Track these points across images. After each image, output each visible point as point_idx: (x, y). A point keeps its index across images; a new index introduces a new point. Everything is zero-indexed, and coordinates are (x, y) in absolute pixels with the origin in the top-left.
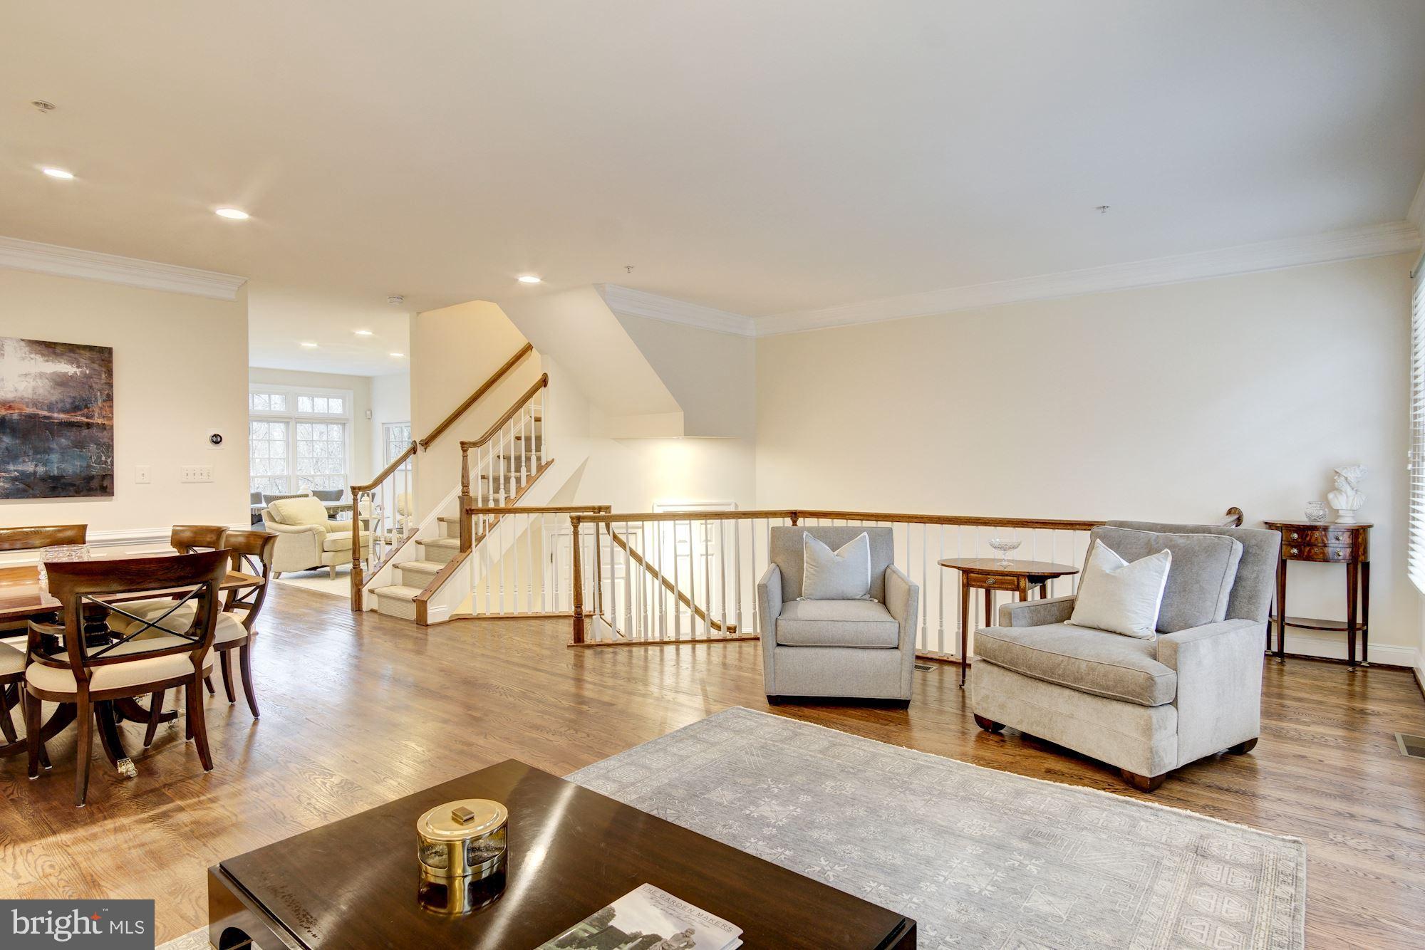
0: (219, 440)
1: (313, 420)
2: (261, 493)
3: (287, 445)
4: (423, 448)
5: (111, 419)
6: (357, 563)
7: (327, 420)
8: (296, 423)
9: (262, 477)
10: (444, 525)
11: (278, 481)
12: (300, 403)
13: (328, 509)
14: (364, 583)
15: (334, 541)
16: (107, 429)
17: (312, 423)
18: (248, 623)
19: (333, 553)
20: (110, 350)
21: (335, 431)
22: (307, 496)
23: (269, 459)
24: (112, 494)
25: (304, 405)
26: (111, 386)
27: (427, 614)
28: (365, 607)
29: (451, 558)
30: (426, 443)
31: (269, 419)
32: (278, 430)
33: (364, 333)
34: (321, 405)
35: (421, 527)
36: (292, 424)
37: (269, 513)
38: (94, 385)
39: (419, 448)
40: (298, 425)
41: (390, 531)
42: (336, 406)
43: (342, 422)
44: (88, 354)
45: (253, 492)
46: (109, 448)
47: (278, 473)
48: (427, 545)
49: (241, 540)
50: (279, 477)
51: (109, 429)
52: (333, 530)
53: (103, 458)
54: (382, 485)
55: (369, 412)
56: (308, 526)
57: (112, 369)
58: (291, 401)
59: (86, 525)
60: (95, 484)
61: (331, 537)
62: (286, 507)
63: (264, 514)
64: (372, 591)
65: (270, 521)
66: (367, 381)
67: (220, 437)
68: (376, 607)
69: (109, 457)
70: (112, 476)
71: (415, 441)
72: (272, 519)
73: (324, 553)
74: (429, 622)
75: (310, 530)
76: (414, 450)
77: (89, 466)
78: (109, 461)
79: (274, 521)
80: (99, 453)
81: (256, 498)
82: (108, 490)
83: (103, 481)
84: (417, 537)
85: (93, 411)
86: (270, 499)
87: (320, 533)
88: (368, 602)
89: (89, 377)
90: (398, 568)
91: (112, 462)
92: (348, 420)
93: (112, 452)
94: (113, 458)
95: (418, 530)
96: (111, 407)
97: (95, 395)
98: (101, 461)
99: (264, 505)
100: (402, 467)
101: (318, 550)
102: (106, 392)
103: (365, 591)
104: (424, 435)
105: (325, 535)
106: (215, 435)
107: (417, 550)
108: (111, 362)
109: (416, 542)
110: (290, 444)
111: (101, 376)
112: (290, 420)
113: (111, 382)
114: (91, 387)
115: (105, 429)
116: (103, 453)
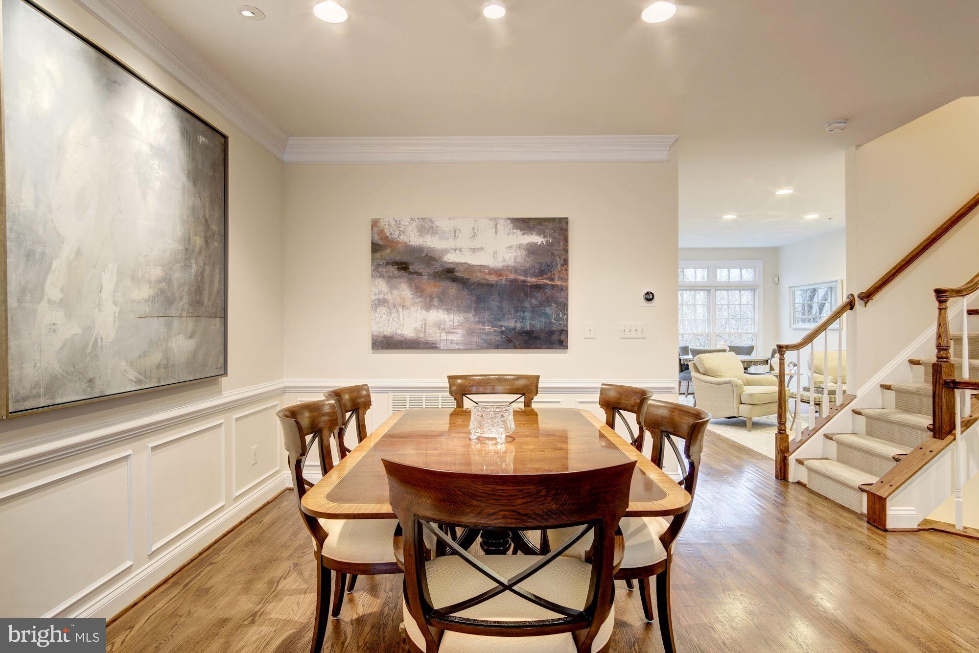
0: (651, 297)
1: (730, 287)
2: (688, 348)
3: (709, 309)
4: (862, 302)
5: (567, 280)
6: (783, 428)
7: (740, 287)
8: (716, 290)
9: (689, 334)
10: (891, 394)
11: (699, 337)
12: (718, 275)
13: (743, 362)
14: (791, 449)
15: (751, 395)
16: (564, 289)
17: (728, 290)
18: (668, 538)
19: (750, 406)
20: (566, 220)
21: (747, 296)
22: (725, 351)
23: (694, 320)
24: (566, 347)
25: (722, 275)
26: (566, 251)
27: (885, 515)
28: (792, 478)
29: (917, 444)
30: (867, 297)
31: (694, 288)
32: (701, 296)
33: (784, 192)
34: (735, 275)
35: (860, 393)
36: (712, 291)
37: (695, 365)
38: (555, 252)
39: (858, 303)
40: (718, 292)
41: (807, 389)
42: (747, 275)
43: (752, 288)
44: (551, 225)
45: (683, 345)
46: (564, 307)
47: (700, 331)
48: (869, 417)
49: (664, 412)
50: (701, 335)
51: (566, 290)
52: (749, 383)
53: (561, 316)
54: (812, 345)
55: (776, 279)
56: (727, 379)
57: (567, 237)
58: (713, 274)
59: (539, 376)
60: (555, 337)
61: (749, 390)
62: (709, 361)
63: (690, 364)
64: (800, 462)
65: (695, 372)
66: (775, 252)
67: (651, 293)
68: (805, 481)
69: (565, 315)
70: (567, 331)
71: (852, 295)
72: (697, 370)
73: (741, 405)
74: (890, 525)
75: (729, 382)
76: (851, 305)
77: (551, 323)
78: (565, 317)
79: (699, 372)
80: (557, 311)
81: (685, 350)
82: (564, 344)
83: (560, 336)
84: (853, 405)
85: (554, 274)
86: (696, 352)
87: (738, 386)
88: (795, 473)
89: (550, 245)
90: (831, 439)
91: (567, 319)
92: (758, 286)
93: (567, 310)
94: (568, 315)
95: (855, 397)
96: (567, 270)
97: (556, 260)
98: (559, 318)
99: (690, 357)
100: (835, 325)
101: (736, 402)
102: (563, 258)
103: (792, 459)
104: (865, 288)
105: (742, 388)
106: (648, 293)
107: (854, 420)
108: (567, 230)
109: (853, 411)
110: (711, 306)
111: (560, 244)
112: (711, 288)
113: (567, 248)
114: (553, 254)
115: (562, 290)
116: (561, 311)
